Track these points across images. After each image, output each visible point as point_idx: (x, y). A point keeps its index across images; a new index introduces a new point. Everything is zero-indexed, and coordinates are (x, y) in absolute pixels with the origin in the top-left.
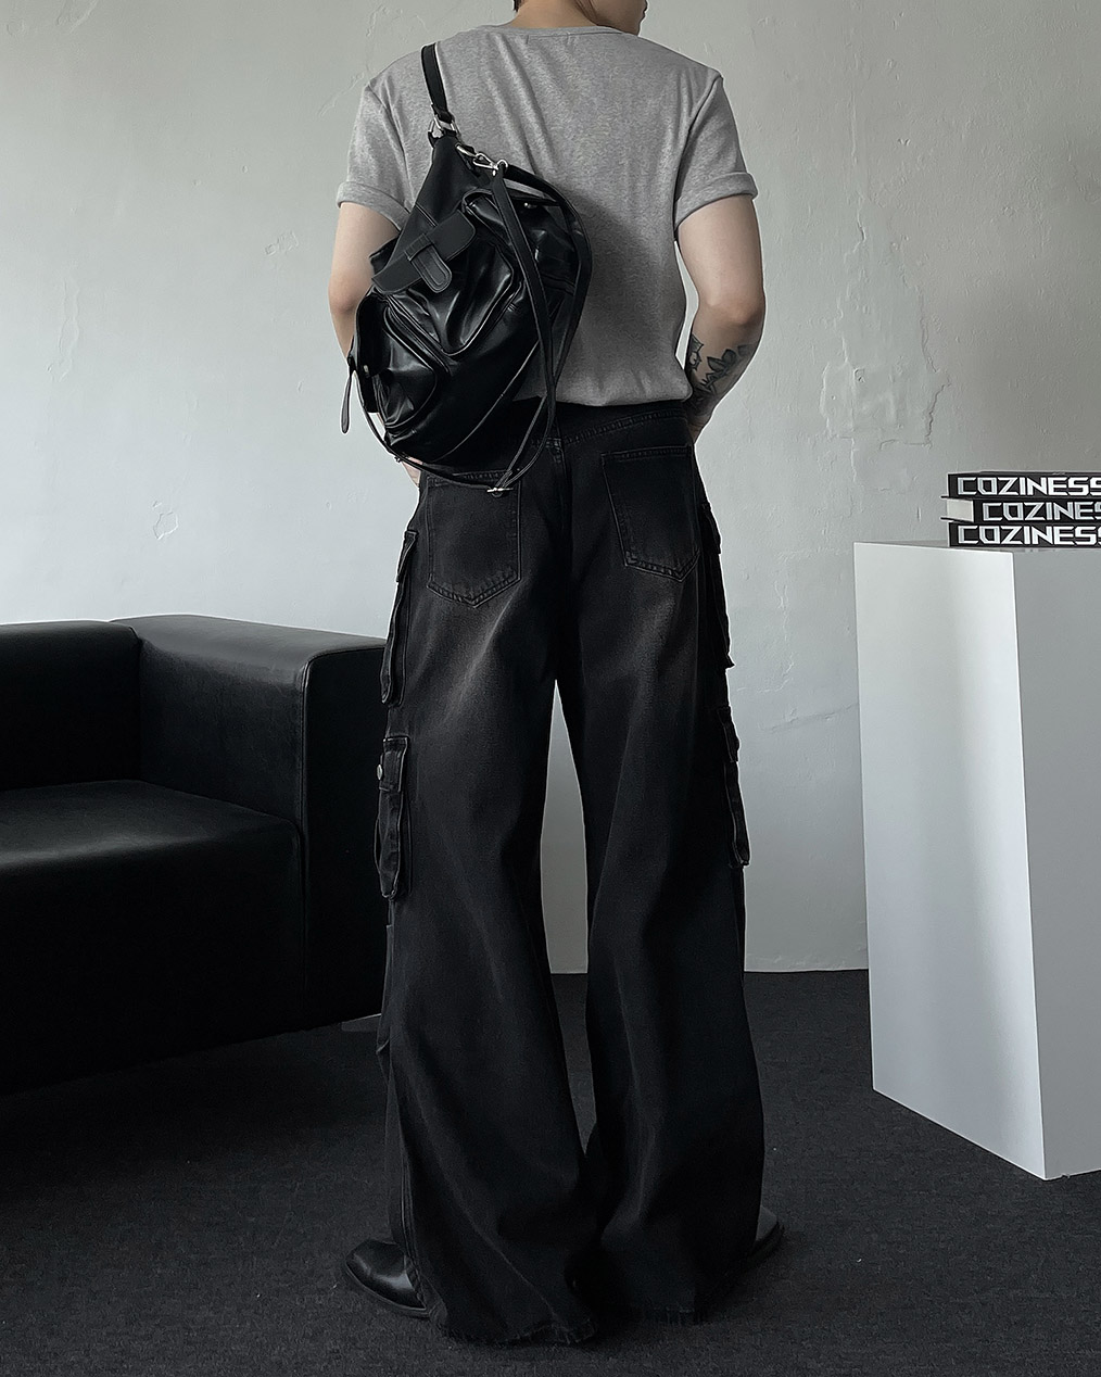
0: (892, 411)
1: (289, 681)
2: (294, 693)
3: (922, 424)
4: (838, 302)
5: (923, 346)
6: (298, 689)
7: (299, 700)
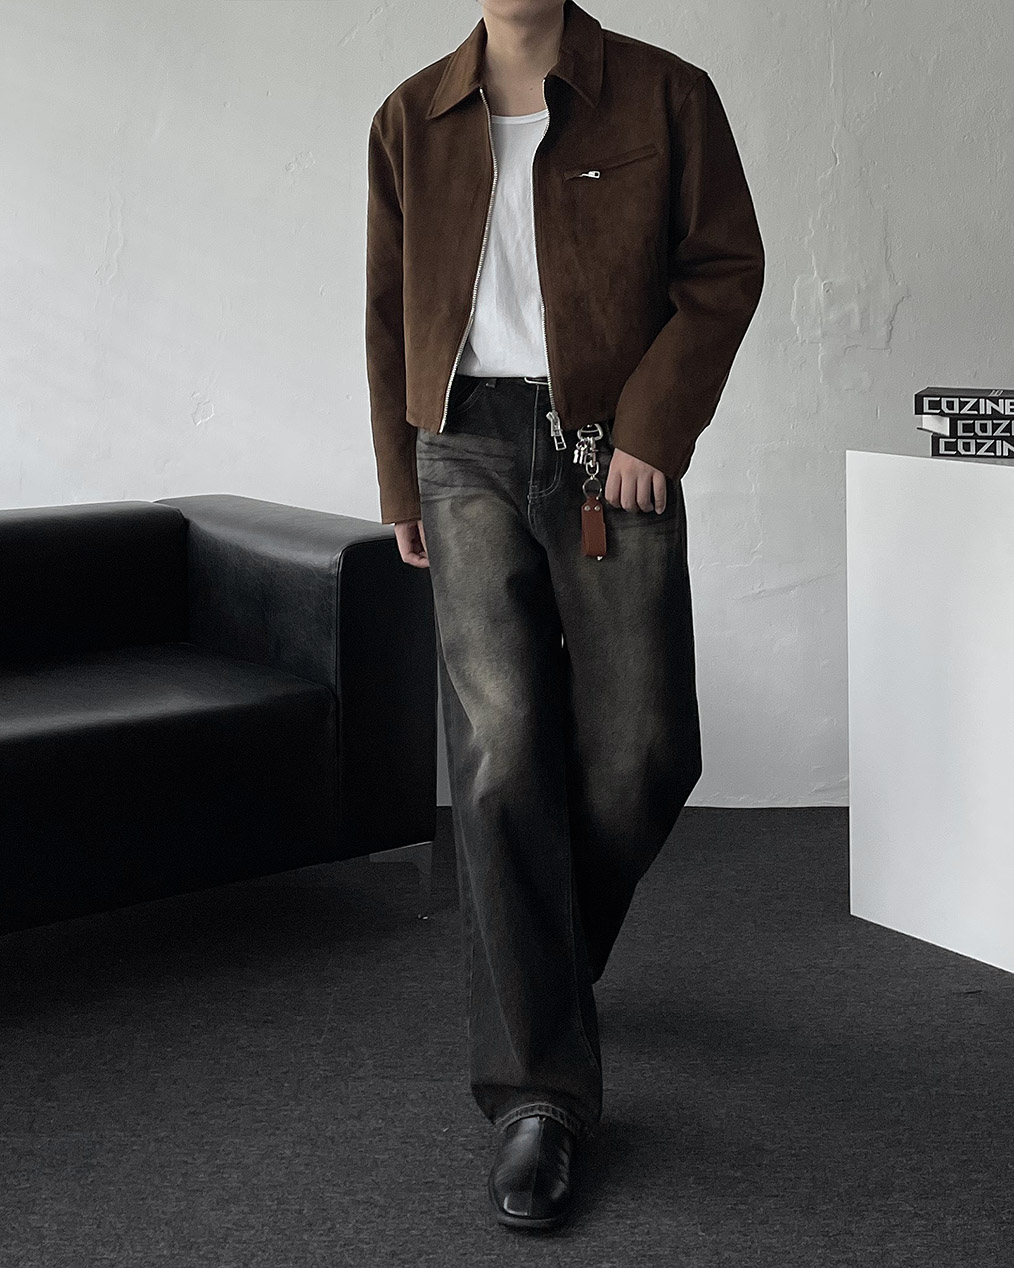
0: (856, 321)
1: (326, 565)
2: (330, 577)
3: (883, 331)
4: (811, 220)
5: (887, 261)
6: (334, 571)
7: (334, 583)
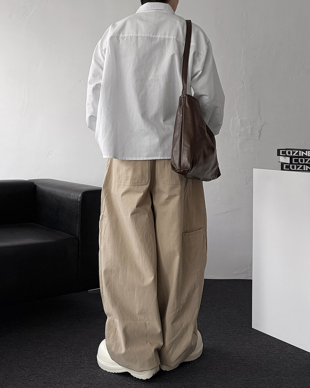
2: (77, 202)
3: (258, 135)
4: (236, 102)
5: (259, 113)
6: (79, 200)
7: (79, 204)
